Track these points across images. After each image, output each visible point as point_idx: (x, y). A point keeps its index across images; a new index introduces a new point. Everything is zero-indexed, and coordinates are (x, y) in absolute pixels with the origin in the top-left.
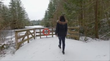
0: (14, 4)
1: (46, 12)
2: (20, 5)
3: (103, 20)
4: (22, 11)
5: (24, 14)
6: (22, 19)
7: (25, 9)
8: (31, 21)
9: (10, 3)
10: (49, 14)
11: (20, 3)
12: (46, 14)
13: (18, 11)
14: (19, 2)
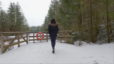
0: (13, 9)
1: (46, 18)
2: (19, 10)
3: (102, 25)
4: (21, 17)
5: (23, 19)
6: (21, 24)
7: (24, 15)
8: (31, 27)
9: (8, 8)
10: (49, 20)
11: (19, 9)
12: (46, 19)
13: (17, 17)
14: (18, 7)
